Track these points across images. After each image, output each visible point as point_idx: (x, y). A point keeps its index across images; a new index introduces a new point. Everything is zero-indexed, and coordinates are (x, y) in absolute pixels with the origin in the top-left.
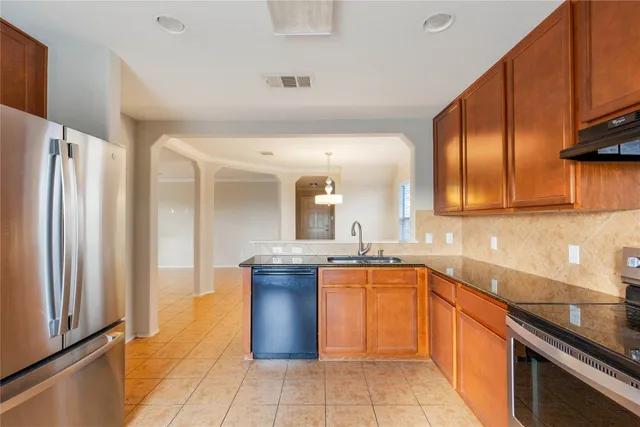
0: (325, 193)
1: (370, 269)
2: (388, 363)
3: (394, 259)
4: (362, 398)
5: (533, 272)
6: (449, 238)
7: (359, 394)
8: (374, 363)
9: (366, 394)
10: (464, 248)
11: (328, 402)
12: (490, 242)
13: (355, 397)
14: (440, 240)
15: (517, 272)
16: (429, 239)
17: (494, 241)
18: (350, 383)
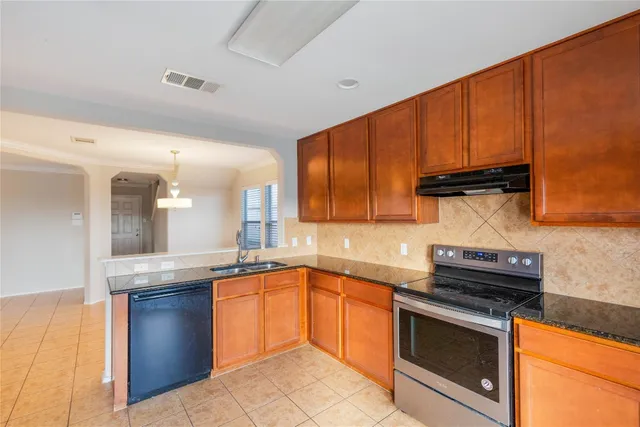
0: (172, 197)
1: (262, 276)
2: (276, 358)
3: (272, 263)
4: (273, 393)
5: (377, 263)
6: (309, 241)
7: (269, 392)
8: (265, 362)
9: (275, 390)
10: (319, 247)
11: (247, 410)
12: (343, 242)
13: (268, 395)
14: (302, 242)
15: (365, 264)
16: (295, 242)
17: (347, 241)
18: (255, 386)
